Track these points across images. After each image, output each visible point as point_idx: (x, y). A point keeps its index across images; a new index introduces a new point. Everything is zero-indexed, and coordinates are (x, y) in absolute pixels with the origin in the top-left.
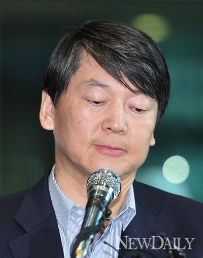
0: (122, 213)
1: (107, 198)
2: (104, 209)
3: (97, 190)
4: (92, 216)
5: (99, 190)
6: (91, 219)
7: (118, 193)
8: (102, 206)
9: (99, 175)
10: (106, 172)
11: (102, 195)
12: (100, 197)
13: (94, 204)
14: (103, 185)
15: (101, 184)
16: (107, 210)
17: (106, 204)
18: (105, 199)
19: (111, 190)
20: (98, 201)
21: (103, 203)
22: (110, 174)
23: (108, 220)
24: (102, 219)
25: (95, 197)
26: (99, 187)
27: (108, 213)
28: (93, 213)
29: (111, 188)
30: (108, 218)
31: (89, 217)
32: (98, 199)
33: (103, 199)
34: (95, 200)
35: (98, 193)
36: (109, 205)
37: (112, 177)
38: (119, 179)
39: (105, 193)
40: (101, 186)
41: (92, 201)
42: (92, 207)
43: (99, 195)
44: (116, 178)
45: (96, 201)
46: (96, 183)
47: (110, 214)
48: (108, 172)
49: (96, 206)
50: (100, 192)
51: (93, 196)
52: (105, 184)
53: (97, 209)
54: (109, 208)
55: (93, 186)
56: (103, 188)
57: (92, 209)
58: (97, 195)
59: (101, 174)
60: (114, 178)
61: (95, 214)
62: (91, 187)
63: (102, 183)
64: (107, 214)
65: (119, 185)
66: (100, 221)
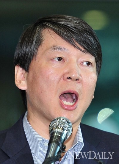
0: (74, 146)
1: (63, 138)
2: (61, 145)
3: (56, 132)
4: (53, 149)
5: (57, 132)
6: (52, 152)
7: (71, 134)
8: (60, 142)
9: (57, 122)
10: (62, 119)
11: (59, 135)
12: (58, 136)
13: (54, 141)
14: (60, 128)
15: (58, 128)
16: (63, 145)
17: (62, 141)
18: (61, 138)
19: (65, 132)
20: (57, 139)
21: (60, 141)
22: (65, 121)
23: (64, 152)
24: (60, 151)
25: (55, 137)
26: (58, 130)
27: (64, 147)
28: (53, 147)
29: (65, 130)
30: (63, 151)
31: (51, 151)
32: (57, 138)
33: (60, 138)
34: (55, 138)
35: (57, 133)
36: (65, 142)
37: (66, 123)
38: (71, 124)
39: (61, 134)
40: (59, 129)
41: (53, 139)
42: (53, 144)
43: (57, 135)
44: (69, 123)
45: (55, 140)
46: (55, 127)
47: (65, 148)
48: (63, 119)
49: (56, 143)
50: (58, 133)
51: (54, 136)
52: (61, 128)
53: (56, 145)
54: (64, 144)
55: (53, 129)
56: (60, 130)
57: (52, 145)
58: (56, 135)
59: (58, 120)
60: (68, 124)
61: (55, 148)
62: (52, 130)
63: (60, 127)
64: (63, 149)
65: (71, 128)
66: (58, 153)
